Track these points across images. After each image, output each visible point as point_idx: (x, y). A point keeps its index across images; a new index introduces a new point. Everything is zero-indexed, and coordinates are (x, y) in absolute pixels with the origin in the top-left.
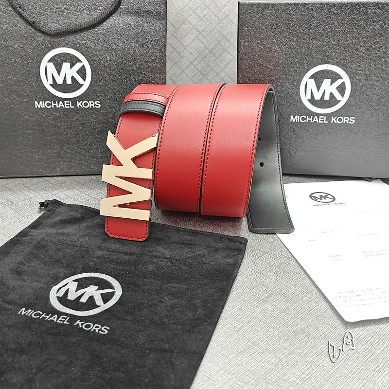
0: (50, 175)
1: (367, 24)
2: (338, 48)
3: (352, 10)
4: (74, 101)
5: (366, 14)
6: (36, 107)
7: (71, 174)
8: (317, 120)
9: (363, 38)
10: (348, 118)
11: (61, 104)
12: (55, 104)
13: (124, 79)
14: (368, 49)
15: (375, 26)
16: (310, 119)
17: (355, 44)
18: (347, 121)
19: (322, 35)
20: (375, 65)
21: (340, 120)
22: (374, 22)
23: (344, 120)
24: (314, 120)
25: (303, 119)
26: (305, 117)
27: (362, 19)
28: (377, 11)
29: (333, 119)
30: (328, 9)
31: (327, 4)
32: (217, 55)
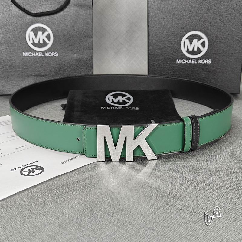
4: (44, 52)
6: (24, 56)
21: (203, 61)
23: (206, 61)
25: (183, 61)
29: (199, 61)
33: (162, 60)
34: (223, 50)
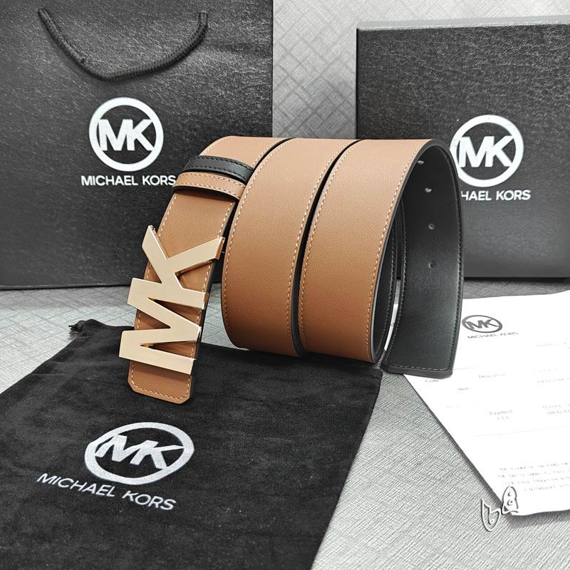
1: (544, 56)
2: (503, 90)
3: (523, 36)
5: (543, 42)
8: (475, 197)
9: (538, 76)
10: (520, 192)
11: (119, 180)
12: (110, 180)
14: (546, 92)
15: (556, 57)
16: (465, 196)
17: (528, 85)
18: (519, 196)
19: (480, 73)
20: (556, 114)
22: (553, 52)
24: (471, 197)
27: (536, 49)
28: (557, 37)
30: (488, 36)
31: (486, 29)
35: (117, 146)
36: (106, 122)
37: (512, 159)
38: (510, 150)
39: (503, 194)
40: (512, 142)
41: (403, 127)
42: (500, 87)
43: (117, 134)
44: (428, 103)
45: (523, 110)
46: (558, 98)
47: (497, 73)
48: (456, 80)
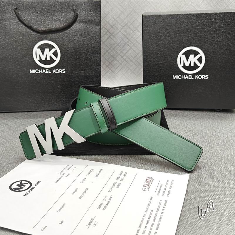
0: (38, 110)
1: (212, 25)
2: (197, 37)
5: (211, 19)
6: (30, 73)
7: (49, 110)
8: (187, 78)
9: (210, 32)
10: (204, 76)
11: (44, 71)
12: (41, 71)
13: (78, 57)
14: (213, 38)
15: (216, 25)
16: (183, 77)
17: (206, 35)
18: (204, 77)
20: (217, 46)
21: (200, 77)
22: (215, 23)
23: (203, 77)
24: (186, 78)
25: (180, 77)
26: (181, 76)
27: (209, 22)
28: (216, 17)
29: (196, 77)
30: (190, 17)
31: (190, 14)
32: (122, 46)
33: (158, 76)
34: (220, 65)
35: (43, 58)
36: (39, 49)
37: (201, 63)
38: (200, 60)
39: (198, 77)
40: (201, 57)
41: (160, 51)
42: (196, 36)
43: (43, 54)
44: (169, 42)
45: (204, 45)
46: (217, 40)
47: (194, 31)
48: (179, 33)
